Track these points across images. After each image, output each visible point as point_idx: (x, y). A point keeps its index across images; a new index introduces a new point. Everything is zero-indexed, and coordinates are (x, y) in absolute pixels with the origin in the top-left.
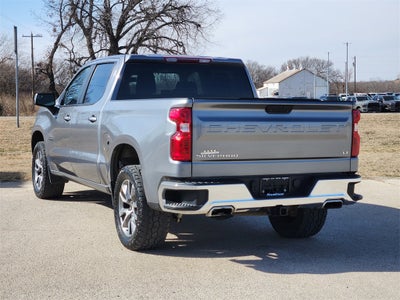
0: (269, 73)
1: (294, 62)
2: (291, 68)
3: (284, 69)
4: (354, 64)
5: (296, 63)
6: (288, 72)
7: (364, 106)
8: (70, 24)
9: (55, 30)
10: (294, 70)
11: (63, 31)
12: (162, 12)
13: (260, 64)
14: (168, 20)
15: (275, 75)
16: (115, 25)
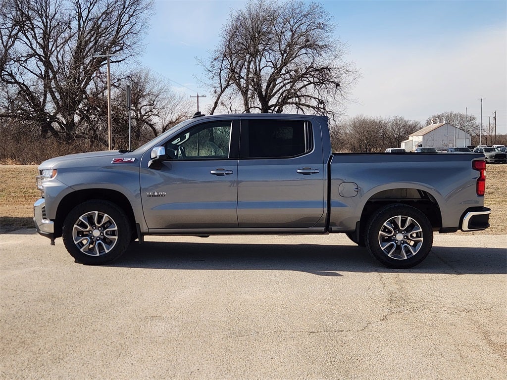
0: (415, 126)
1: (439, 117)
2: (435, 122)
3: (428, 123)
4: (495, 118)
5: (440, 117)
6: (433, 126)
7: (491, 157)
8: (228, 85)
9: (215, 92)
10: (438, 124)
11: (222, 92)
12: (305, 74)
13: (406, 119)
14: (311, 79)
15: (421, 128)
16: (264, 86)
